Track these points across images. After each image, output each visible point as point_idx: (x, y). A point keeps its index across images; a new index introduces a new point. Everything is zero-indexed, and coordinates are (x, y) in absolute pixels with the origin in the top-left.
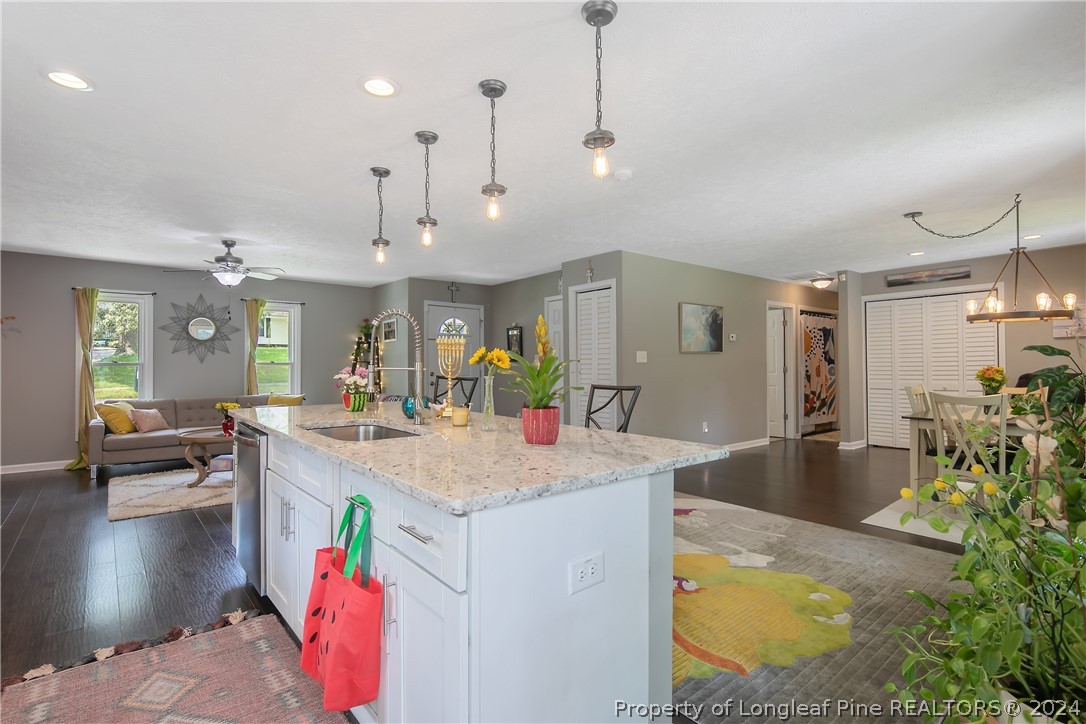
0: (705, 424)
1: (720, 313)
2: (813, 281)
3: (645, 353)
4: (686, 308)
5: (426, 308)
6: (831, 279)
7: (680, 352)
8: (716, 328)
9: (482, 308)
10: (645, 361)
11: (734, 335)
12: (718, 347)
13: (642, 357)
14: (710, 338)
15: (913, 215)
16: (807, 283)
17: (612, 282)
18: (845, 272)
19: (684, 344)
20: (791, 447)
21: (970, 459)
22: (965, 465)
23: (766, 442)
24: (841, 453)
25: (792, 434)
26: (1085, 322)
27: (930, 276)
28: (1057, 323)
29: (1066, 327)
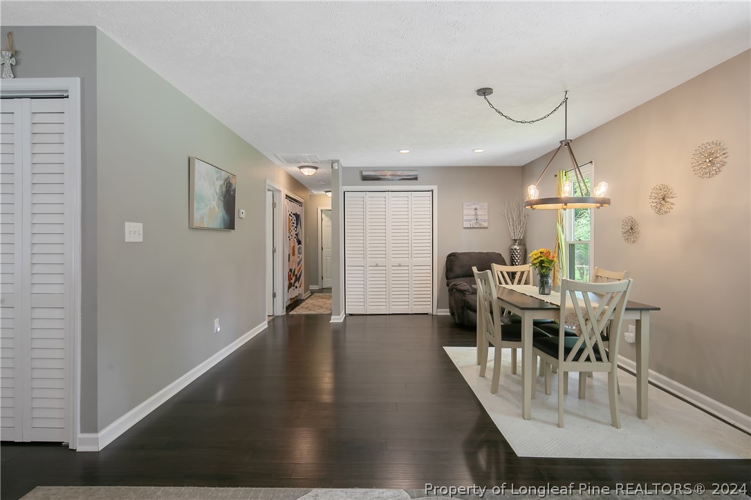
0: (217, 321)
1: (233, 181)
2: (301, 167)
3: (141, 225)
4: (200, 167)
6: (316, 168)
7: (191, 228)
10: (141, 239)
11: (244, 211)
12: (230, 225)
13: (134, 232)
14: (224, 212)
15: (484, 92)
16: (294, 169)
18: (338, 161)
19: (197, 215)
20: (280, 323)
23: (264, 326)
24: (330, 327)
25: (280, 311)
26: (480, 218)
27: (392, 175)
28: (465, 218)
29: (470, 220)
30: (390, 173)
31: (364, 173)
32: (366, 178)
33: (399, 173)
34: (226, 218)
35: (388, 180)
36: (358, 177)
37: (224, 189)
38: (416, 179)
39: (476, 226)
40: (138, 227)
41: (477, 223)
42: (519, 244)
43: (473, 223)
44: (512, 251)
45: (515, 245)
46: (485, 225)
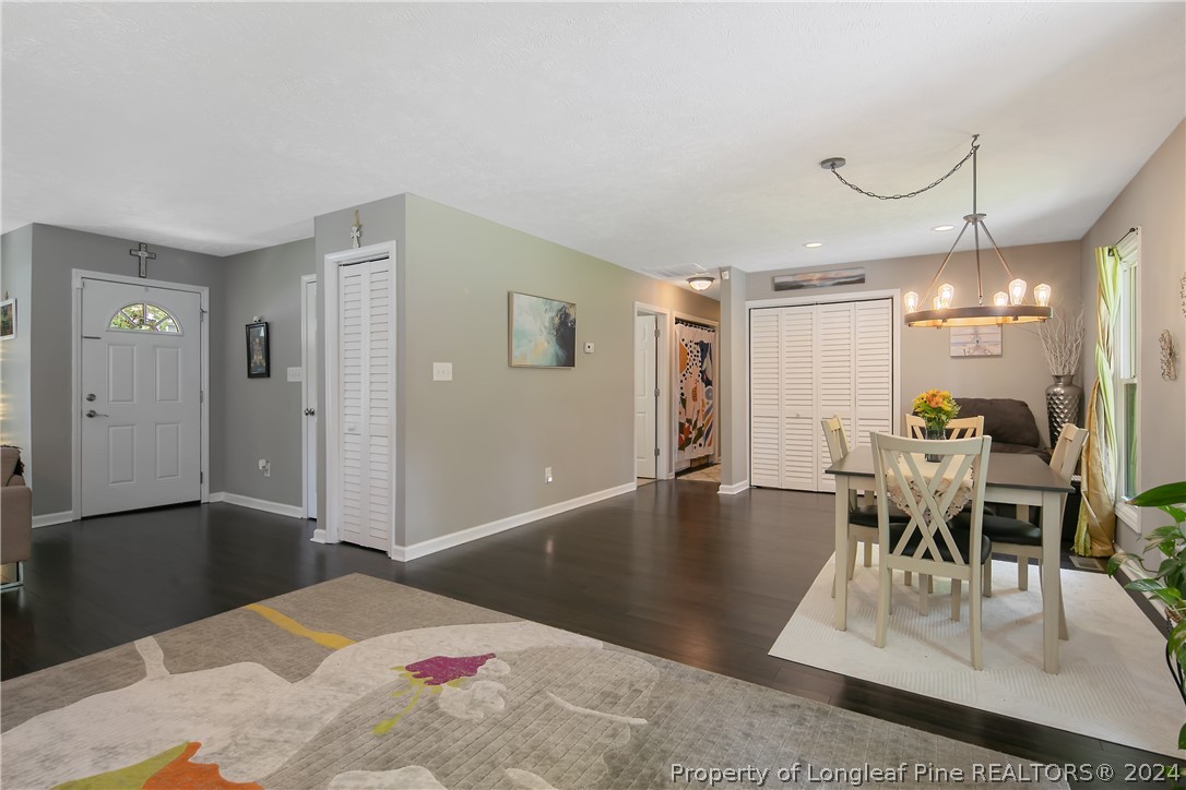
0: (548, 470)
1: (571, 311)
2: (691, 280)
3: (450, 365)
4: (518, 300)
5: (76, 283)
6: (711, 279)
7: (510, 365)
8: (565, 333)
9: (205, 292)
10: (450, 378)
11: (591, 345)
12: (568, 360)
13: (443, 371)
14: (557, 347)
15: (833, 163)
16: (683, 283)
17: (389, 247)
18: (729, 269)
19: (516, 353)
20: (664, 489)
21: (928, 542)
22: (920, 550)
23: (631, 487)
24: (721, 499)
25: (665, 474)
26: (984, 338)
27: (821, 279)
28: (953, 340)
29: (964, 344)
30: (818, 275)
31: (778, 280)
32: (779, 287)
33: (833, 275)
34: (560, 353)
35: (815, 286)
36: (770, 286)
37: (557, 320)
38: (862, 281)
39: (976, 353)
40: (448, 367)
41: (978, 347)
42: (1069, 384)
43: (970, 349)
44: (1051, 398)
45: (1057, 386)
46: (997, 350)
